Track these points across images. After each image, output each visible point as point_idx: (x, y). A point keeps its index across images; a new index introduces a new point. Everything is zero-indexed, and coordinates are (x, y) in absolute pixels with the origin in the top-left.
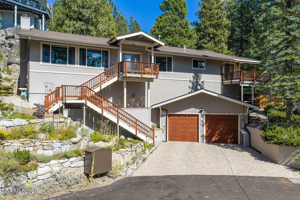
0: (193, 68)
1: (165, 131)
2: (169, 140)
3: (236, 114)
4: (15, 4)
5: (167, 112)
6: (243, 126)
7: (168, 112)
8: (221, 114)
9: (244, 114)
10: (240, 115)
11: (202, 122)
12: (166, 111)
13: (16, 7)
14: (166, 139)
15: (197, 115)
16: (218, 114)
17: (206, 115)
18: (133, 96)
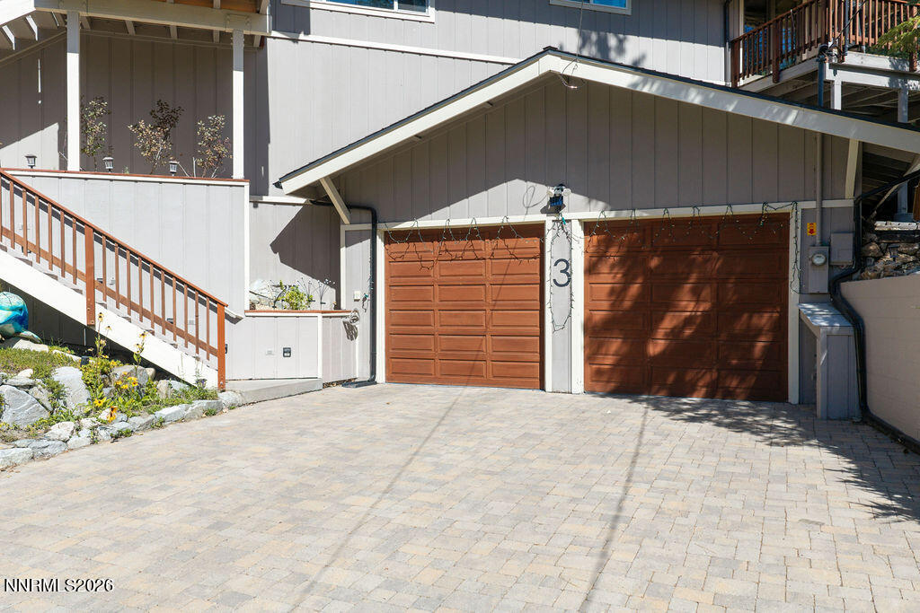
1: (363, 326)
2: (389, 379)
3: (776, 207)
5: (374, 222)
6: (820, 283)
7: (380, 216)
8: (675, 213)
9: (828, 204)
10: (799, 210)
11: (562, 265)
12: (367, 215)
14: (373, 372)
15: (537, 230)
16: (658, 214)
17: (588, 227)
18: (166, 120)
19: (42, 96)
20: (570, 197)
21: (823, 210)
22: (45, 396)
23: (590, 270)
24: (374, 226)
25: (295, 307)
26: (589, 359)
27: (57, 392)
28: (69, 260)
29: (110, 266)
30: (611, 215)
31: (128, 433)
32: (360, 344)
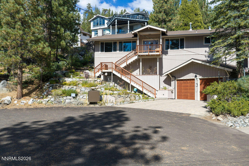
0: (204, 44)
1: (174, 92)
2: (177, 99)
3: (221, 77)
4: (128, 20)
7: (176, 78)
11: (197, 84)
13: (129, 22)
14: (175, 98)
15: (194, 80)
16: (208, 78)
17: (200, 79)
18: (150, 68)
19: (138, 66)
20: (198, 76)
21: (226, 77)
22: (139, 97)
23: (201, 85)
24: (175, 79)
25: (165, 89)
26: (201, 96)
27: (140, 97)
28: (141, 85)
29: (144, 85)
30: (202, 78)
31: (146, 101)
32: (174, 94)
